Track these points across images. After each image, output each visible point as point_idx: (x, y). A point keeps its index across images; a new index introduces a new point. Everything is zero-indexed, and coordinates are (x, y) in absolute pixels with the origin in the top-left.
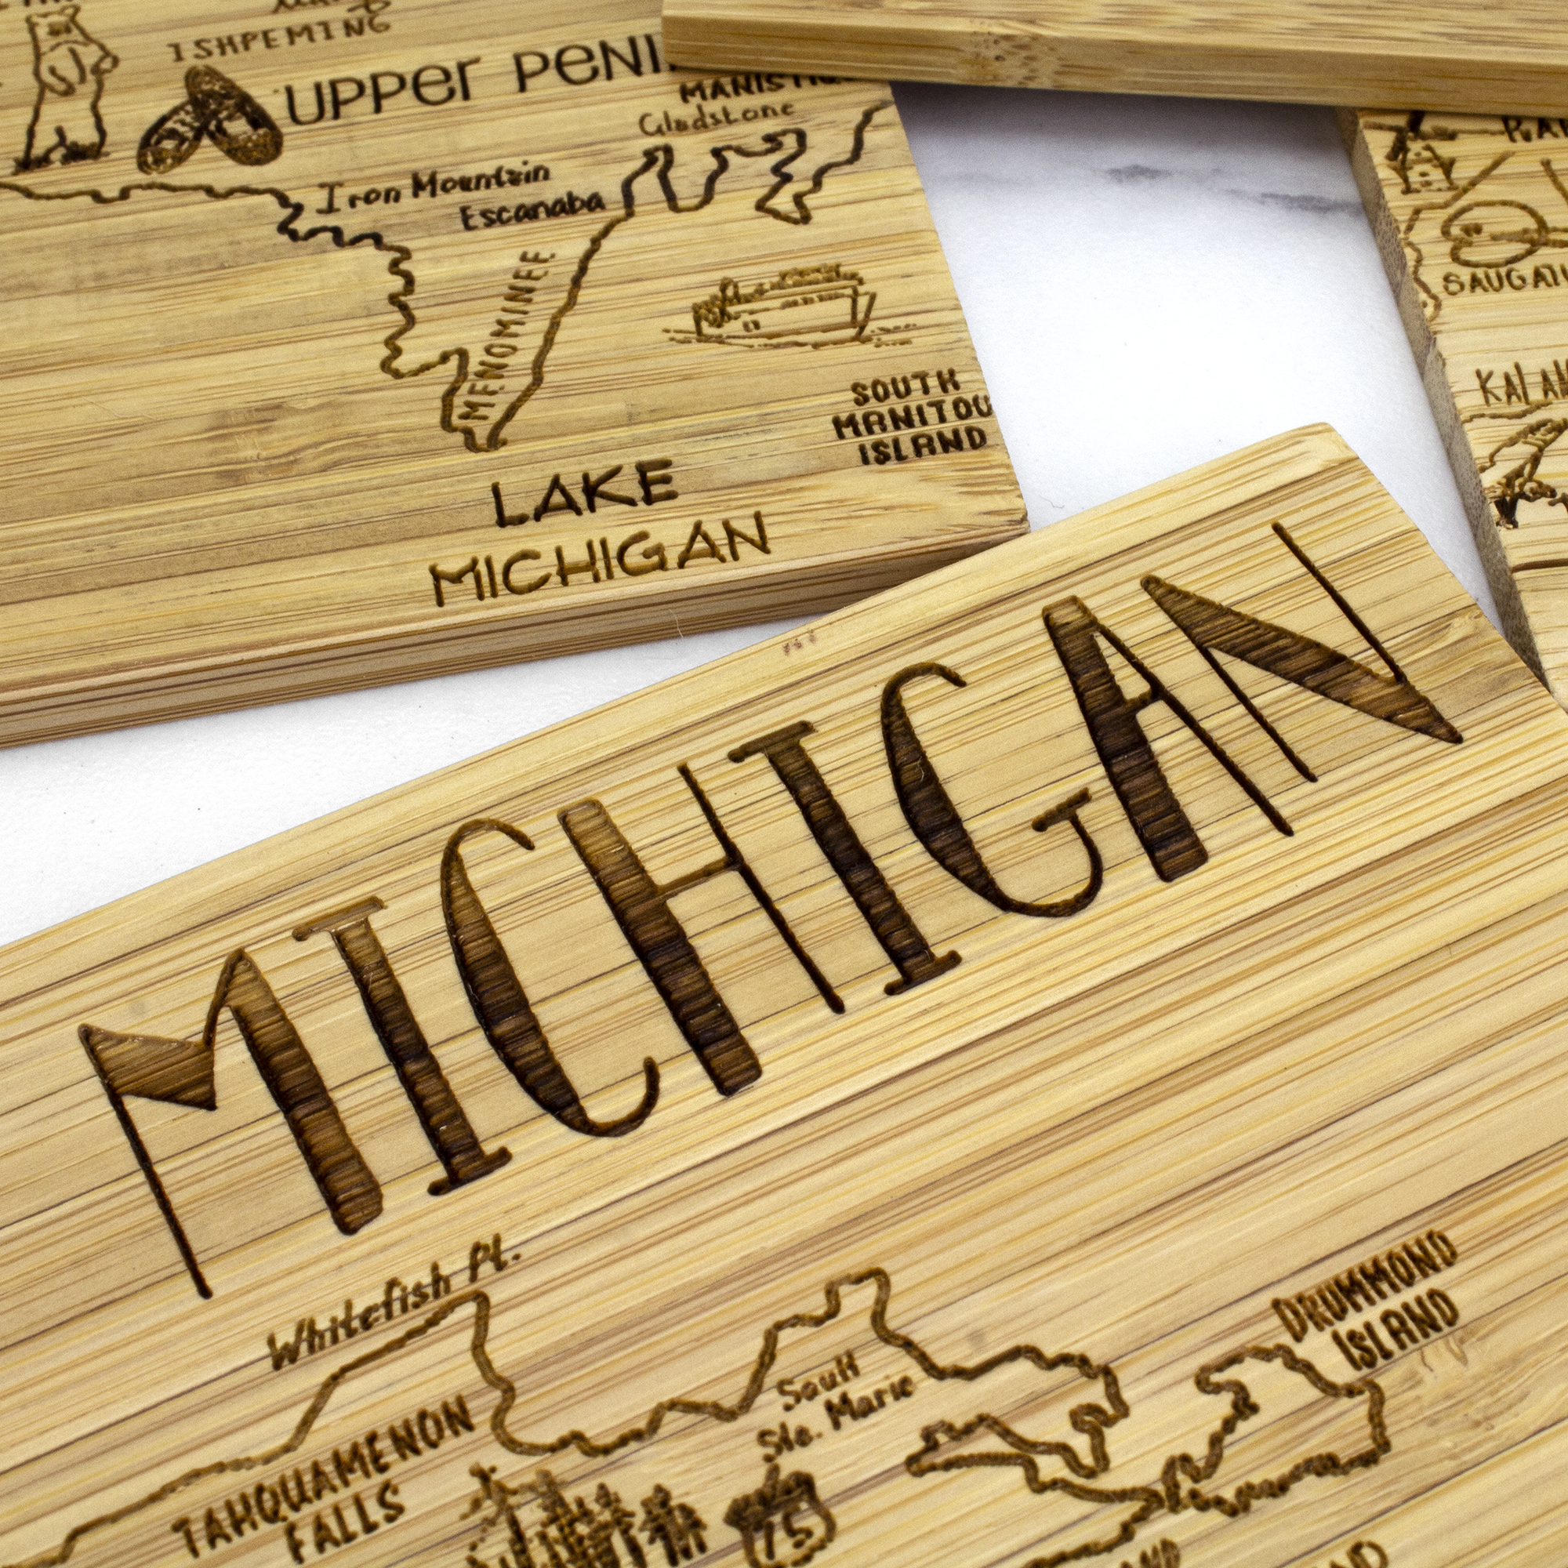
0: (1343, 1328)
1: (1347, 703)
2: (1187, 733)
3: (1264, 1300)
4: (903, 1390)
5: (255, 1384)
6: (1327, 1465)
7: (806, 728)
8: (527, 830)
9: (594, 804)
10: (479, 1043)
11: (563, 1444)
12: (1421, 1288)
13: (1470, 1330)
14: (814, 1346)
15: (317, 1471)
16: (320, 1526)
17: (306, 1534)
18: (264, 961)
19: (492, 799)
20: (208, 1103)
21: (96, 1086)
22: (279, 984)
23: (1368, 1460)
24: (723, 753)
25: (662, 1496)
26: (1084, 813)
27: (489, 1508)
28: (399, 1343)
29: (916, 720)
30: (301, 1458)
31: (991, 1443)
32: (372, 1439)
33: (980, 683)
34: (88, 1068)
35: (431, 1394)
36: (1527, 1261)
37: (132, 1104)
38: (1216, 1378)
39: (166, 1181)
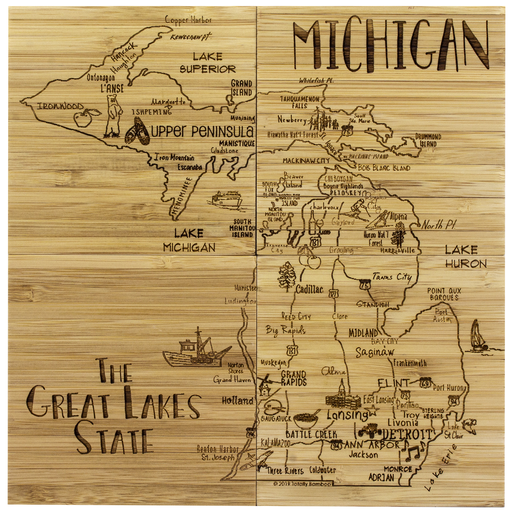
0: (422, 140)
1: (477, 54)
2: (454, 49)
3: (415, 132)
4: (369, 122)
5: (297, 83)
6: (410, 155)
7: (405, 22)
8: (362, 20)
9: (372, 20)
10: (341, 50)
11: (328, 108)
12: (434, 140)
13: (436, 148)
14: (361, 111)
15: (299, 98)
16: (297, 105)
17: (295, 105)
18: (320, 24)
19: (360, 13)
20: (305, 41)
21: (292, 32)
22: (321, 28)
23: (415, 157)
24: (392, 21)
25: (336, 120)
26: (433, 54)
27: (316, 112)
28: (315, 86)
29: (420, 29)
30: (298, 95)
31: (375, 134)
32: (307, 97)
33: (432, 27)
34: (293, 29)
35: (316, 95)
36: (448, 144)
37: (296, 37)
38: (404, 139)
39: (296, 50)
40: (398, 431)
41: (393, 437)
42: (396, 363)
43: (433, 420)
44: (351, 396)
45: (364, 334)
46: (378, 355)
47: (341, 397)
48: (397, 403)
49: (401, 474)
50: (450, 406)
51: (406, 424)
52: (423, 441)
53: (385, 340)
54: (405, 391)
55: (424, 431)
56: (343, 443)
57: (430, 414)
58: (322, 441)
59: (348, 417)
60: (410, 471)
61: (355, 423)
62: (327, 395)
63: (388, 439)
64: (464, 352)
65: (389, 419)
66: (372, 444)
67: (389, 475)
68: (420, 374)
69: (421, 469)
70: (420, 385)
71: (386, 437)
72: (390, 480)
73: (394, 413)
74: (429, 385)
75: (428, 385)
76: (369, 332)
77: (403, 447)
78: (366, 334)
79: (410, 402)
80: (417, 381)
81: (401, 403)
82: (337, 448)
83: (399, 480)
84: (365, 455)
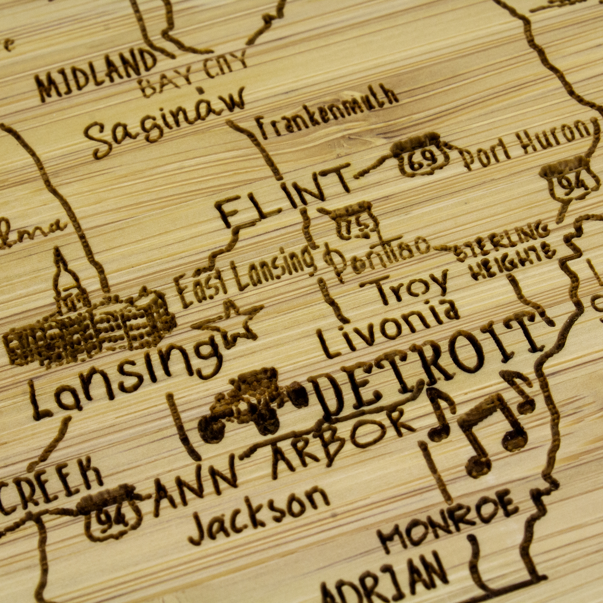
40: (379, 366)
41: (367, 394)
42: (269, 129)
43: (519, 274)
44: (117, 300)
45: (101, 75)
46: (183, 124)
47: (73, 315)
48: (330, 262)
49: (472, 539)
50: (566, 203)
51: (405, 328)
52: (511, 366)
53: (194, 68)
54: (349, 212)
55: (499, 329)
56: (140, 498)
57: (494, 255)
58: (37, 519)
59: (129, 382)
60: (508, 514)
61: (170, 397)
62: (6, 329)
63: (348, 410)
64: (528, 15)
65: (320, 335)
66: (278, 455)
67: (418, 563)
68: (385, 134)
69: (555, 485)
70: (403, 171)
71: (332, 404)
72: (430, 585)
73: (332, 303)
74: (441, 159)
75: (434, 159)
76: (118, 63)
77: (433, 421)
78: (109, 75)
79: (384, 243)
80: (382, 160)
81: (348, 256)
82: (116, 529)
83: (474, 569)
84: (265, 515)
